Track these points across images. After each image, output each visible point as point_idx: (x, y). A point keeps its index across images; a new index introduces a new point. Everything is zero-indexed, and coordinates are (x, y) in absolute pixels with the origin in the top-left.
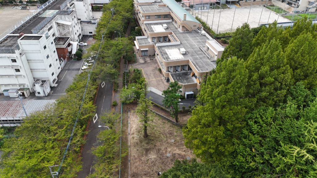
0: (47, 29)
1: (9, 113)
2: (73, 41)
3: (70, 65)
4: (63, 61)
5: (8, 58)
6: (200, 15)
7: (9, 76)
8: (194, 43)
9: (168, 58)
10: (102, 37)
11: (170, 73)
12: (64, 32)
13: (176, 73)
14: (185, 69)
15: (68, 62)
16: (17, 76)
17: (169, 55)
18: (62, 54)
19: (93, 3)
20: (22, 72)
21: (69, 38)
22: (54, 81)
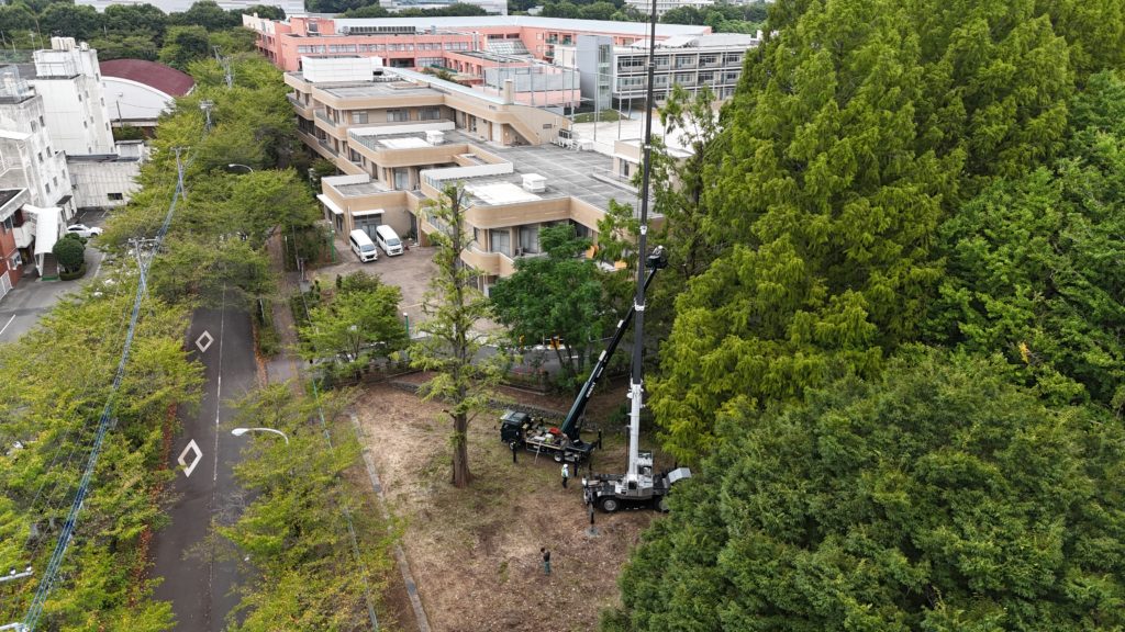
3: (29, 299)
8: (565, 168)
11: (502, 255)
17: (481, 197)
21: (18, 192)
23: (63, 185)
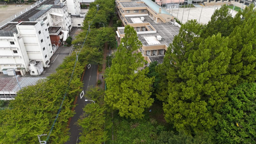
0: (43, 18)
1: (5, 88)
2: (64, 30)
3: (61, 50)
4: (55, 47)
5: (8, 40)
6: (171, 12)
7: (8, 57)
8: (169, 32)
9: (146, 44)
10: (89, 28)
11: (148, 57)
12: (56, 23)
13: (153, 56)
14: (161, 53)
15: (59, 48)
16: (14, 57)
17: (147, 41)
18: (54, 40)
19: (82, 2)
20: (19, 54)
21: (61, 27)
22: (47, 62)
23: (70, 23)
